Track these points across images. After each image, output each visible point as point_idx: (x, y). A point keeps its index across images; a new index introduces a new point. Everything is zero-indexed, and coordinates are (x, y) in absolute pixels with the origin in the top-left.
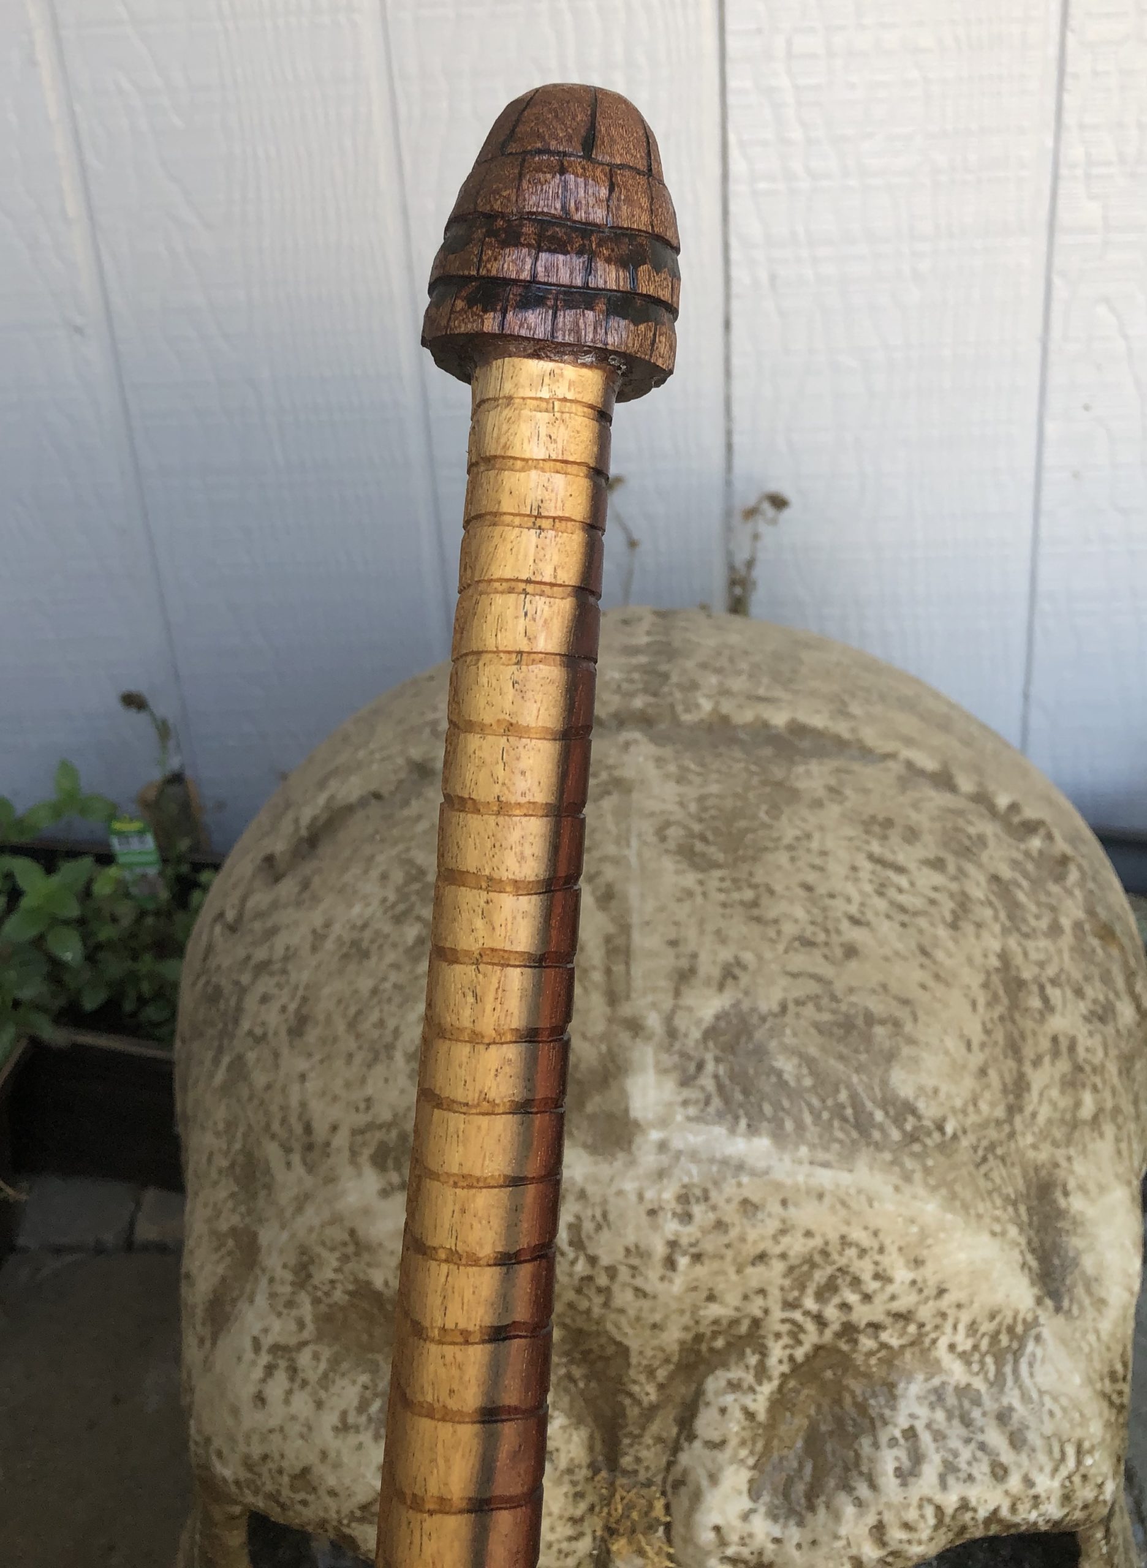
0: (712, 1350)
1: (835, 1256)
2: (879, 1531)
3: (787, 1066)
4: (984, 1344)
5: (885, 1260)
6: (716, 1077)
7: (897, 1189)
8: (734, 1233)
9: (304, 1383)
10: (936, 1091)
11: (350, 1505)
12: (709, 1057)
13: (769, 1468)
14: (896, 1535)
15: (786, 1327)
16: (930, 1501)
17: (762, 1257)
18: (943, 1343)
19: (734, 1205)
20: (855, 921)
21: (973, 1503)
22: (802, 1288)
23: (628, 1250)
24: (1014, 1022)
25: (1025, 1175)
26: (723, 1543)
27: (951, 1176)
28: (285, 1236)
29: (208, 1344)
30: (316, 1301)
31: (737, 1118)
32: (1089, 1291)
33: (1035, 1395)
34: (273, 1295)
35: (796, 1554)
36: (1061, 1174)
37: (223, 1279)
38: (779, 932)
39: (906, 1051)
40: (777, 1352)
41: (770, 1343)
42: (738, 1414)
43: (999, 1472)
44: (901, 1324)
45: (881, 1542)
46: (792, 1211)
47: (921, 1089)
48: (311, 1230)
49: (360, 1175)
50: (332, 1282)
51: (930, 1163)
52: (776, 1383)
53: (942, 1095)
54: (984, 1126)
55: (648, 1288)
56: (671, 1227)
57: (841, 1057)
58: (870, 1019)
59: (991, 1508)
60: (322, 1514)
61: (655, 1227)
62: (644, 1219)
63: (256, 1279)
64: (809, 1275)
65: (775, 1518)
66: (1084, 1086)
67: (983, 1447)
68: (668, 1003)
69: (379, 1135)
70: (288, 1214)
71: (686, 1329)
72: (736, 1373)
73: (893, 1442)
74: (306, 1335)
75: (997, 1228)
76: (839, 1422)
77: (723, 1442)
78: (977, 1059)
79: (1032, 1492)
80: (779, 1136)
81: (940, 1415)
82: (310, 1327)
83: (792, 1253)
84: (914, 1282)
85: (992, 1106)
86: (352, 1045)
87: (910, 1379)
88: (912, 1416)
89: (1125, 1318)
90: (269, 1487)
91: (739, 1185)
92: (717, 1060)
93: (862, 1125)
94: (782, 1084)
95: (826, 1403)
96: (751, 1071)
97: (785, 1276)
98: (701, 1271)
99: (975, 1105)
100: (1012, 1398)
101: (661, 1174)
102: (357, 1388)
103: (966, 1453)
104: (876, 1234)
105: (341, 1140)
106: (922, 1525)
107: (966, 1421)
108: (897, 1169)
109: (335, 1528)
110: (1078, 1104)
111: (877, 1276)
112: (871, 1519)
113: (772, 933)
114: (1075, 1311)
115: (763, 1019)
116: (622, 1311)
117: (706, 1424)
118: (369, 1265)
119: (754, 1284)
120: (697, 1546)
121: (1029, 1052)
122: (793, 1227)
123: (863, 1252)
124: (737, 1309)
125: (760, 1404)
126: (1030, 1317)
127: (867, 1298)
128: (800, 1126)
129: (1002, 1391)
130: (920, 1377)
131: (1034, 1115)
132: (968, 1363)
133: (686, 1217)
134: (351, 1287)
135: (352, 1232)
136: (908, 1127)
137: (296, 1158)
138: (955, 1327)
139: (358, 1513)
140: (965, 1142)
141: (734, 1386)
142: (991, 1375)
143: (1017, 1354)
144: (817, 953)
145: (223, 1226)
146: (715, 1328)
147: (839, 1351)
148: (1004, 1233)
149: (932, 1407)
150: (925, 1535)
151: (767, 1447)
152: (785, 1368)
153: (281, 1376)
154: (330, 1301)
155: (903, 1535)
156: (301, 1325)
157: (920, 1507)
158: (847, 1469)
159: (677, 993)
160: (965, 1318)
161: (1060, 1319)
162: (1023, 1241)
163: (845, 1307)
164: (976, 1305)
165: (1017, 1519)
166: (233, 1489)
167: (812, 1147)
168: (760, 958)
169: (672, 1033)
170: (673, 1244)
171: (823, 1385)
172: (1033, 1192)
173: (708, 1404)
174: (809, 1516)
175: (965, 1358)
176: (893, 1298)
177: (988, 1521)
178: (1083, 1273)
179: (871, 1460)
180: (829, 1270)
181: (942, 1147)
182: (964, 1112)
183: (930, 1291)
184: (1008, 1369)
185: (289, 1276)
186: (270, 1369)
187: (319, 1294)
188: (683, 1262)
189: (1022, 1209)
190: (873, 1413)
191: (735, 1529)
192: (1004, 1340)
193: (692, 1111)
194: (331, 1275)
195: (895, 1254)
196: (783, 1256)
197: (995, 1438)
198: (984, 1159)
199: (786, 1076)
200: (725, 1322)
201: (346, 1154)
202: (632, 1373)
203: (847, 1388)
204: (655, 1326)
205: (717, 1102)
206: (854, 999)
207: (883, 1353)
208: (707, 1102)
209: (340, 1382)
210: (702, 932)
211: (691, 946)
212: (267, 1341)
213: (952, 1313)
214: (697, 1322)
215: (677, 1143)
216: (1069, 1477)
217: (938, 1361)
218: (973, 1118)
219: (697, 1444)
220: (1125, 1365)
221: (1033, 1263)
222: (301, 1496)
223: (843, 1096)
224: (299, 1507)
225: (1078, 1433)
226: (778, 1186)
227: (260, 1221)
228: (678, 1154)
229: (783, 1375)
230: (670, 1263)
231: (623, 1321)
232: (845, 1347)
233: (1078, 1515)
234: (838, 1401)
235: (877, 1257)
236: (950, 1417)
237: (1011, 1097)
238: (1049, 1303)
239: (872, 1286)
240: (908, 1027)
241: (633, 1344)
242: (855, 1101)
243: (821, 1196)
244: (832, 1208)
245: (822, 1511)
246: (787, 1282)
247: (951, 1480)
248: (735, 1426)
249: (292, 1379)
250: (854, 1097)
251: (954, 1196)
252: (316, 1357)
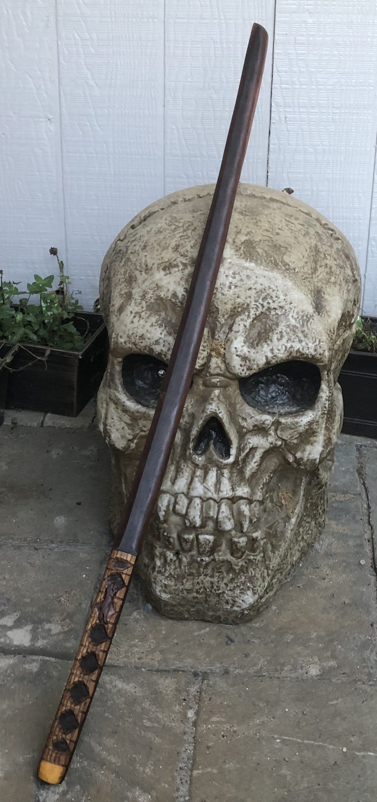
0: (238, 312)
1: (267, 291)
2: (272, 350)
3: (260, 251)
4: (300, 317)
5: (278, 293)
6: (243, 251)
7: (282, 278)
8: (245, 282)
9: (143, 318)
10: (294, 262)
11: (153, 341)
12: (242, 247)
13: (248, 339)
14: (276, 351)
15: (255, 306)
16: (284, 345)
17: (250, 289)
18: (290, 315)
19: (245, 276)
20: (279, 229)
21: (294, 346)
22: (259, 298)
23: (221, 284)
24: (316, 257)
25: (314, 287)
26: (237, 351)
27: (296, 279)
28: (140, 289)
29: (118, 316)
30: (146, 302)
31: (247, 259)
32: (327, 313)
33: (311, 329)
34: (135, 303)
35: (253, 354)
36: (324, 290)
37: (123, 303)
38: (261, 228)
39: (288, 253)
40: (252, 312)
41: (251, 310)
42: (243, 325)
43: (300, 341)
44: (281, 309)
45: (273, 353)
46: (258, 279)
47: (291, 261)
48: (146, 286)
49: (159, 272)
50: (151, 297)
51: (291, 275)
52: (252, 320)
53: (295, 263)
54: (306, 273)
55: (224, 293)
56: (231, 279)
57: (273, 252)
58: (280, 246)
59: (298, 348)
60: (146, 344)
61: (228, 279)
62: (225, 278)
63: (131, 301)
64: (261, 295)
65: (249, 348)
66: (332, 276)
67: (297, 336)
68: (234, 237)
69: (164, 264)
70: (140, 285)
71: (232, 305)
72: (243, 317)
73: (277, 333)
74: (144, 309)
75: (306, 293)
76: (266, 330)
77: (239, 331)
78: (305, 260)
79: (307, 346)
80: (256, 263)
81: (288, 330)
82: (145, 308)
83: (257, 288)
84: (284, 299)
85: (309, 271)
86: (158, 247)
87: (282, 322)
88: (282, 329)
89: (335, 320)
90: (133, 340)
91: (247, 272)
92: (244, 248)
93: (276, 265)
94: (258, 254)
95: (263, 327)
96: (252, 251)
97: (255, 294)
98: (237, 290)
99: (304, 268)
100: (305, 329)
101: (229, 268)
102: (156, 318)
103: (293, 337)
104: (277, 287)
105: (155, 266)
106: (281, 350)
107: (294, 331)
108: (283, 274)
109: (149, 347)
110: (330, 278)
111: (276, 297)
112: (271, 348)
113: (260, 228)
114: (323, 316)
115: (255, 242)
116: (218, 299)
117: (235, 328)
118: (161, 291)
119: (248, 295)
120: (231, 352)
121: (319, 263)
122: (258, 282)
123: (274, 291)
124: (244, 301)
125: (248, 324)
126: (311, 315)
127: (274, 302)
128: (262, 262)
129: (303, 327)
130: (285, 322)
131: (318, 276)
132: (296, 321)
133: (234, 278)
134: (155, 298)
135: (157, 284)
136: (287, 267)
137: (143, 273)
138: (294, 312)
139: (155, 343)
140: (300, 274)
141: (242, 320)
142: (301, 324)
143: (308, 322)
144: (270, 233)
145: (123, 292)
146: (238, 305)
147: (267, 314)
148: (307, 295)
149: (287, 328)
150: (282, 352)
151: (249, 334)
152: (254, 316)
153: (137, 318)
154: (150, 302)
155: (278, 352)
156: (142, 308)
157: (282, 346)
158: (266, 339)
159: (236, 235)
160: (296, 310)
161: (319, 316)
162: (312, 299)
163: (269, 303)
164: (299, 308)
165: (304, 352)
166: (124, 344)
167: (264, 267)
168: (256, 231)
169: (234, 242)
170: (231, 283)
171: (262, 323)
172: (316, 291)
173: (236, 324)
174: (256, 348)
175: (295, 319)
176: (280, 302)
177: (297, 351)
178: (326, 309)
179: (272, 337)
180: (266, 294)
181: (294, 273)
182: (301, 268)
183: (289, 302)
184: (305, 324)
185: (140, 298)
186: (134, 317)
187: (147, 300)
188: (233, 287)
189: (313, 293)
190: (273, 328)
191: (240, 349)
192: (305, 318)
193: (237, 256)
194: (151, 296)
195: (281, 292)
196: (255, 289)
197: (300, 335)
198: (304, 279)
199: (259, 253)
200: (241, 304)
201: (156, 269)
202: (219, 315)
203: (268, 323)
204: (225, 303)
205: (243, 255)
206: (277, 242)
207: (276, 316)
208: (241, 255)
209: (151, 318)
210: (243, 225)
211: (239, 228)
212: (134, 312)
213: (293, 308)
214: (235, 303)
215: (233, 262)
216: (316, 345)
217: (289, 319)
218: (302, 270)
219: (233, 332)
220: (334, 331)
221: (314, 305)
222: (142, 341)
223: (272, 259)
224: (140, 344)
225: (319, 338)
226: (255, 273)
227: (133, 289)
228: (233, 265)
229: (253, 318)
230: (230, 288)
231: (218, 301)
232: (268, 313)
233: (318, 356)
234: (265, 326)
235: (277, 292)
236: (291, 330)
237: (313, 271)
238: (317, 313)
239: (275, 299)
240: (289, 249)
241: (220, 308)
242: (275, 260)
243: (265, 277)
244: (267, 279)
245: (260, 346)
246: (256, 296)
247: (289, 341)
248: (241, 328)
249: (140, 318)
250: (275, 259)
251: (296, 283)
252: (146, 313)
